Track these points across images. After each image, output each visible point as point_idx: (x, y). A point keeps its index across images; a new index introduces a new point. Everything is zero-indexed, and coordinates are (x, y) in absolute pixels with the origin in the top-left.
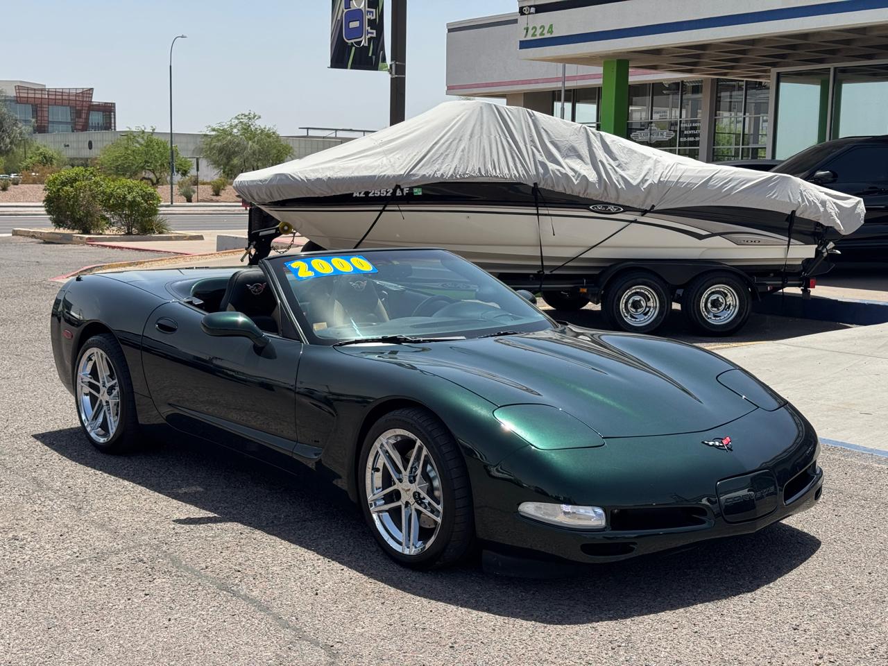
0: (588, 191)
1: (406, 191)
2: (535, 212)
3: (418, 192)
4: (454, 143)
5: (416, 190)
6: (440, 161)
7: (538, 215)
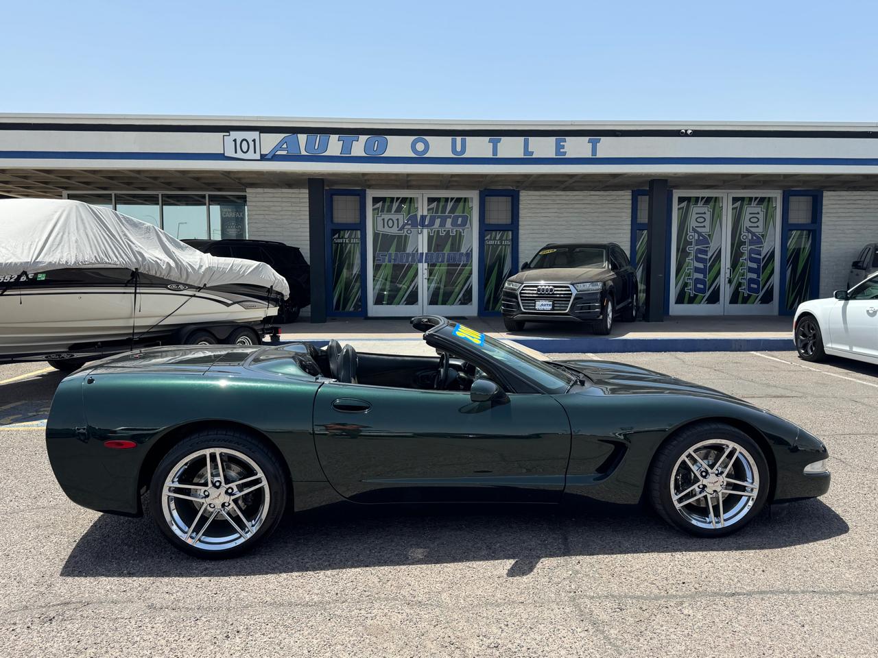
0: (171, 274)
1: (30, 277)
2: (134, 291)
3: (42, 277)
4: (65, 236)
5: (40, 276)
6: (59, 251)
7: (135, 293)
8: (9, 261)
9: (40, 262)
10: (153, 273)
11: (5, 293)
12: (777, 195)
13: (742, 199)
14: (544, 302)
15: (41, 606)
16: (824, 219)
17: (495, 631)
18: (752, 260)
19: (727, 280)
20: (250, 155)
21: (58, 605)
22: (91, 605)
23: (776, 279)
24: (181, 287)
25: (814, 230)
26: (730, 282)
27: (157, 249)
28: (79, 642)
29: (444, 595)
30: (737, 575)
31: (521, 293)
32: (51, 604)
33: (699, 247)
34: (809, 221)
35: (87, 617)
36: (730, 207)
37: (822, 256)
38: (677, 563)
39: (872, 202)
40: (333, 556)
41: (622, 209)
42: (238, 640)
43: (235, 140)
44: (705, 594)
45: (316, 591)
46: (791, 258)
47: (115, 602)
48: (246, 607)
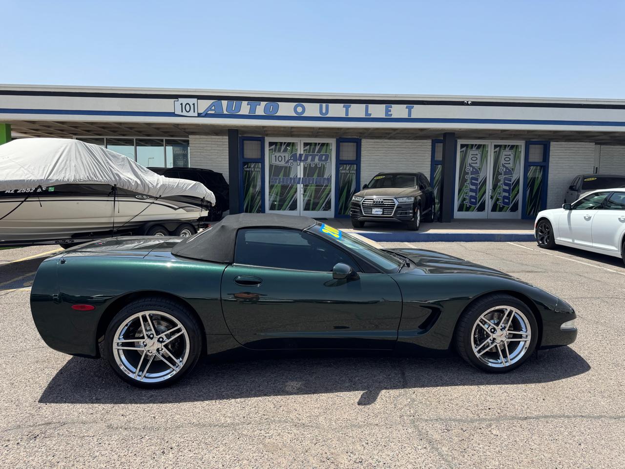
0: (138, 189)
1: (44, 189)
2: (113, 199)
3: (52, 190)
4: (68, 162)
5: (50, 189)
6: (64, 172)
7: (115, 201)
8: (30, 179)
9: (51, 180)
10: (126, 188)
11: (27, 200)
12: (522, 143)
13: (500, 146)
14: (377, 210)
15: (30, 426)
16: (551, 159)
17: (359, 448)
18: (506, 184)
19: (490, 196)
20: (191, 113)
21: (43, 424)
22: (66, 425)
23: (520, 197)
24: (145, 197)
25: (544, 166)
26: (492, 198)
27: (129, 172)
28: (53, 456)
29: (321, 419)
30: (526, 402)
31: (363, 204)
32: (38, 424)
33: (473, 176)
34: (541, 160)
35: (63, 435)
36: (493, 151)
37: (549, 182)
38: (482, 392)
39: (581, 149)
40: (242, 387)
41: (426, 151)
42: (171, 455)
43: (182, 104)
44: (505, 417)
45: (229, 415)
46: (530, 183)
47: (84, 423)
48: (178, 427)
